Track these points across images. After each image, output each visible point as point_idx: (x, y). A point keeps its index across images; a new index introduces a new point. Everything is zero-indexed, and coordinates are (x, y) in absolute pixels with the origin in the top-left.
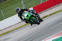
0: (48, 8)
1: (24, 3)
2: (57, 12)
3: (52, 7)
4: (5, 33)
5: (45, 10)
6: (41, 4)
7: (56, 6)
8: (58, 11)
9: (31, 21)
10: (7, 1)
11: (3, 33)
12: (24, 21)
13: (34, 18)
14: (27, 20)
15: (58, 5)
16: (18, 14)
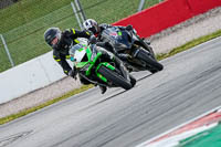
1: (81, 10)
2: (195, 41)
3: (179, 26)
4: (14, 117)
5: (154, 33)
6: (140, 11)
7: (192, 21)
8: (200, 39)
9: (100, 76)
11: (9, 114)
12: (73, 76)
14: (84, 72)
15: (202, 16)
16: (52, 52)
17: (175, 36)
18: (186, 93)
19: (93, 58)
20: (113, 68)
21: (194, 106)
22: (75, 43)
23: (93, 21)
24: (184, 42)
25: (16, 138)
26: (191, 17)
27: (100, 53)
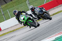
0: (51, 8)
1: (29, 4)
3: (55, 8)
7: (59, 6)
9: (28, 24)
10: (13, 1)
17: (54, 10)
18: (57, 25)
19: (26, 19)
20: (32, 21)
21: (59, 29)
22: (22, 14)
23: (32, 6)
24: (56, 12)
25: (11, 37)
26: (58, 5)
27: (28, 17)
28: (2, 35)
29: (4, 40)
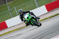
1: (37, 1)
13: (34, 20)
28: (8, 32)
29: (9, 38)
